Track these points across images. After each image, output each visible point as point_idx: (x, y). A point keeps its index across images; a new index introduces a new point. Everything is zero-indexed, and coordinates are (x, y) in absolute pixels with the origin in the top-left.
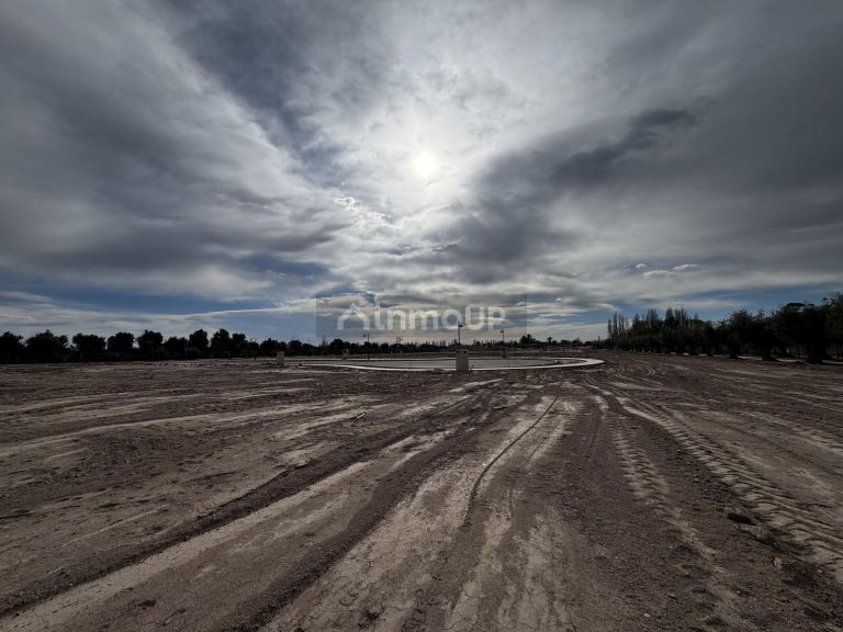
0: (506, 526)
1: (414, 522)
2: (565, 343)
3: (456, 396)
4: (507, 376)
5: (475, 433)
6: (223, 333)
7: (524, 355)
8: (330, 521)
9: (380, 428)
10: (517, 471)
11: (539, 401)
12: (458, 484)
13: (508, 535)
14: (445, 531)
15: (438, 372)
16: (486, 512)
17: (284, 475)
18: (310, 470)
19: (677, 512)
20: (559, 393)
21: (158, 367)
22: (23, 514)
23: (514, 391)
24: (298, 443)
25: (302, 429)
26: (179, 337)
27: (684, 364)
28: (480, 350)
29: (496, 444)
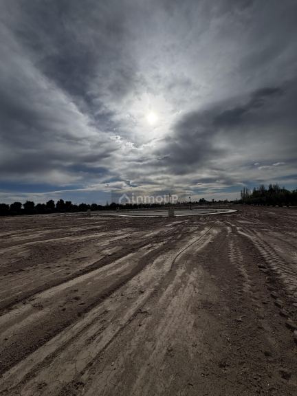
0: (184, 271)
1: (153, 270)
2: (220, 202)
3: (169, 228)
4: (191, 219)
5: (176, 242)
6: (62, 201)
7: (201, 208)
8: (125, 270)
9: (138, 241)
10: (190, 255)
11: (203, 229)
12: (168, 260)
13: (184, 273)
14: (163, 273)
15: (160, 217)
16: (177, 267)
17: (105, 258)
18: (114, 256)
19: (242, 266)
20: (213, 226)
21: (35, 217)
22: (21, 270)
23: (193, 225)
24: (107, 247)
25: (107, 242)
26: (42, 203)
27: (274, 211)
28: (180, 206)
29: (183, 246)
